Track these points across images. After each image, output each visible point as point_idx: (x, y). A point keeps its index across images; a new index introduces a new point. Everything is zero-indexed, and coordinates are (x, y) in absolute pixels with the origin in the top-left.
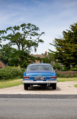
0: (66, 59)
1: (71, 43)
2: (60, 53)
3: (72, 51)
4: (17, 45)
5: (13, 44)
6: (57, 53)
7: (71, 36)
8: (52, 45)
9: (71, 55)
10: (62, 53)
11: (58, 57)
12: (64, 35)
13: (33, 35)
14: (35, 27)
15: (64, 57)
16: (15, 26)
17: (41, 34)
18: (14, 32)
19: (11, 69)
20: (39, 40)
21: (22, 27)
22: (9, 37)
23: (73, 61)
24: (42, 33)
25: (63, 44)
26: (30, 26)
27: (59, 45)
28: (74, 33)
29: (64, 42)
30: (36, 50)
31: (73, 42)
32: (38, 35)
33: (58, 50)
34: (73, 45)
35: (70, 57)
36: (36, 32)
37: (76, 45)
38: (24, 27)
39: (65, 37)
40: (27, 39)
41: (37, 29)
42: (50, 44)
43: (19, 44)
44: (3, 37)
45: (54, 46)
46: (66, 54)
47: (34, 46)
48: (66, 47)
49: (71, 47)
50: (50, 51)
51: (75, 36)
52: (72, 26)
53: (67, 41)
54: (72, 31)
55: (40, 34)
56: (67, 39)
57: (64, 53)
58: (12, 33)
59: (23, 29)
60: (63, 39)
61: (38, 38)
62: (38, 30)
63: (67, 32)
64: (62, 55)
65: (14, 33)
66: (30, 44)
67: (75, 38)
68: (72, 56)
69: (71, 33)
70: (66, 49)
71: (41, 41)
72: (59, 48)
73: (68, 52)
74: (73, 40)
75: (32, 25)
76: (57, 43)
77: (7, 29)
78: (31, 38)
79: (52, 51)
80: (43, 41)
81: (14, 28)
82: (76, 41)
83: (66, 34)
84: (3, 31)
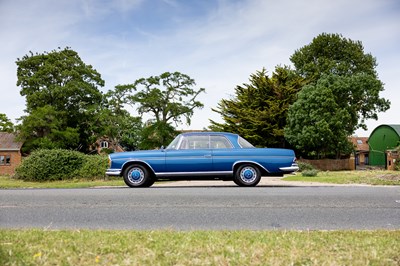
1: (252, 108)
2: (233, 128)
3: (254, 123)
4: (154, 111)
5: (146, 109)
6: (226, 128)
7: (253, 95)
8: (217, 111)
9: (254, 131)
10: (236, 127)
12: (238, 94)
13: (184, 94)
14: (189, 78)
16: (151, 77)
17: (199, 91)
18: (148, 87)
20: (195, 103)
21: (163, 78)
22: (140, 98)
24: (201, 89)
25: (239, 110)
26: (179, 78)
27: (230, 112)
28: (259, 90)
29: (240, 106)
30: (189, 121)
31: (257, 107)
32: (193, 93)
33: (229, 121)
34: (257, 112)
35: (252, 135)
36: (190, 87)
37: (262, 112)
38: (166, 79)
39: (239, 97)
40: (171, 101)
41: (190, 81)
42: (213, 110)
43: (156, 110)
44: (129, 98)
45: (220, 114)
46: (244, 130)
47: (185, 114)
48: (244, 116)
49: (254, 116)
50: (213, 122)
51: (260, 96)
52: (254, 78)
53: (245, 104)
54: (255, 87)
56: (246, 101)
57: (240, 126)
58: (145, 90)
59: (164, 82)
60: (236, 101)
61: (193, 99)
62: (193, 84)
63: (246, 88)
64: (236, 130)
66: (177, 111)
67: (260, 100)
68: (256, 132)
69: (253, 91)
70: (242, 120)
71: (198, 104)
72: (230, 117)
73: (247, 124)
74: (256, 104)
76: (226, 108)
77: (137, 82)
78: (181, 99)
79: (215, 124)
80: (201, 105)
81: (149, 80)
82: (263, 105)
83: (242, 92)
84: (129, 87)
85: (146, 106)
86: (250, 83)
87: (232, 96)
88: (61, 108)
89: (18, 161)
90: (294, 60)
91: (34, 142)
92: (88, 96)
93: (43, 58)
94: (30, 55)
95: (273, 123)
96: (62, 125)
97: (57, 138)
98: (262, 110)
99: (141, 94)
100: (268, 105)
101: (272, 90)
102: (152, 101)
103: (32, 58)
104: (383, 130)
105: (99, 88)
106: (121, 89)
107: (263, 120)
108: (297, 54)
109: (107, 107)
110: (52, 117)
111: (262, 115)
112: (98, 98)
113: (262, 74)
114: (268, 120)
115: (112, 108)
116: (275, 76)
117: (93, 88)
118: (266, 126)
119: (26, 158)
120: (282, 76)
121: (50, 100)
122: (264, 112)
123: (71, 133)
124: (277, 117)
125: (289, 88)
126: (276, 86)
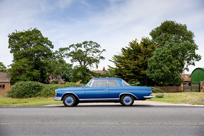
0: (126, 75)
1: (130, 59)
2: (120, 70)
3: (131, 67)
4: (79, 61)
6: (116, 70)
7: (130, 53)
10: (122, 69)
11: (119, 74)
13: (95, 52)
14: (97, 44)
15: (124, 73)
20: (100, 57)
21: (84, 44)
22: (72, 54)
23: (132, 77)
24: (103, 50)
25: (123, 61)
26: (92, 44)
27: (119, 62)
28: (134, 50)
29: (124, 58)
30: (97, 67)
31: (132, 59)
32: (99, 52)
33: (118, 66)
34: (132, 62)
35: (130, 74)
36: (97, 48)
38: (86, 44)
39: (124, 54)
40: (88, 56)
41: (98, 46)
42: (110, 60)
44: (66, 54)
45: (113, 62)
46: (126, 71)
48: (126, 63)
49: (131, 64)
50: (110, 67)
51: (134, 53)
52: (131, 44)
53: (126, 58)
54: (131, 48)
55: (101, 51)
56: (127, 56)
57: (124, 69)
58: (75, 50)
59: (84, 46)
60: (122, 56)
61: (99, 55)
63: (127, 49)
64: (122, 71)
66: (91, 61)
67: (134, 55)
68: (132, 72)
69: (130, 51)
70: (125, 66)
71: (102, 58)
72: (119, 64)
73: (127, 68)
74: (132, 57)
76: (117, 59)
77: (70, 46)
78: (93, 55)
79: (112, 68)
80: (104, 58)
81: (76, 45)
82: (135, 58)
83: (125, 51)
84: (66, 49)
85: (75, 59)
86: (129, 47)
87: (120, 53)
88: (31, 60)
89: (9, 88)
90: (151, 34)
91: (18, 78)
92: (45, 53)
93: (22, 34)
94: (15, 32)
95: (141, 68)
96: (32, 69)
97: (29, 75)
98: (135, 60)
99: (73, 52)
100: (138, 58)
101: (140, 50)
102: (78, 56)
103: (16, 34)
104: (198, 71)
105: (51, 49)
106: (62, 50)
107: (136, 65)
108: (153, 31)
109: (55, 59)
110: (26, 65)
112: (50, 54)
113: (135, 42)
114: (138, 66)
115: (57, 60)
116: (142, 43)
117: (48, 49)
118: (137, 69)
119: (13, 86)
120: (145, 43)
121: (25, 55)
122: (136, 62)
123: (36, 73)
124: (143, 64)
125: (149, 49)
126: (142, 48)
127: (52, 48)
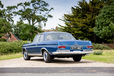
0: (74, 33)
1: (79, 18)
2: (69, 28)
3: (79, 25)
5: (24, 19)
7: (79, 12)
8: (61, 20)
9: (79, 29)
10: (71, 27)
12: (72, 11)
14: (45, 3)
15: (72, 31)
16: (26, 2)
17: (51, 10)
18: (24, 7)
19: (21, 43)
20: (49, 15)
21: (32, 3)
22: (20, 13)
24: (51, 8)
25: (72, 19)
26: (40, 2)
27: (68, 20)
28: (82, 9)
30: (45, 25)
31: (81, 17)
32: (47, 10)
33: (67, 25)
34: (80, 20)
35: (78, 31)
36: (46, 7)
37: (83, 20)
38: (34, 3)
39: (73, 13)
40: (37, 14)
41: (46, 5)
42: (60, 19)
43: (29, 19)
44: (14, 13)
45: (63, 21)
46: (74, 29)
47: (43, 21)
48: (75, 22)
49: (79, 22)
50: (60, 25)
51: (83, 12)
52: (80, 3)
53: (75, 16)
54: (80, 7)
55: (49, 10)
56: (75, 14)
57: (73, 27)
59: (33, 5)
60: (71, 15)
61: (47, 13)
62: (48, 6)
64: (70, 29)
65: (25, 9)
67: (82, 14)
69: (79, 9)
71: (50, 16)
72: (68, 23)
73: (76, 26)
74: (81, 15)
75: (42, 1)
76: (66, 18)
77: (18, 5)
78: (40, 13)
79: (61, 26)
80: (52, 17)
81: (25, 4)
82: (84, 16)
83: (74, 10)
84: (14, 7)
86: (78, 6)
95: (89, 25)
98: (83, 19)
99: (21, 11)
100: (86, 16)
101: (89, 9)
106: (10, 8)
107: (84, 24)
109: (5, 18)
111: (83, 21)
113: (84, 1)
114: (86, 24)
116: (90, 2)
118: (85, 27)
120: (94, 2)
122: (84, 20)
124: (91, 22)
125: (97, 7)
126: (90, 7)
127: (2, 7)
